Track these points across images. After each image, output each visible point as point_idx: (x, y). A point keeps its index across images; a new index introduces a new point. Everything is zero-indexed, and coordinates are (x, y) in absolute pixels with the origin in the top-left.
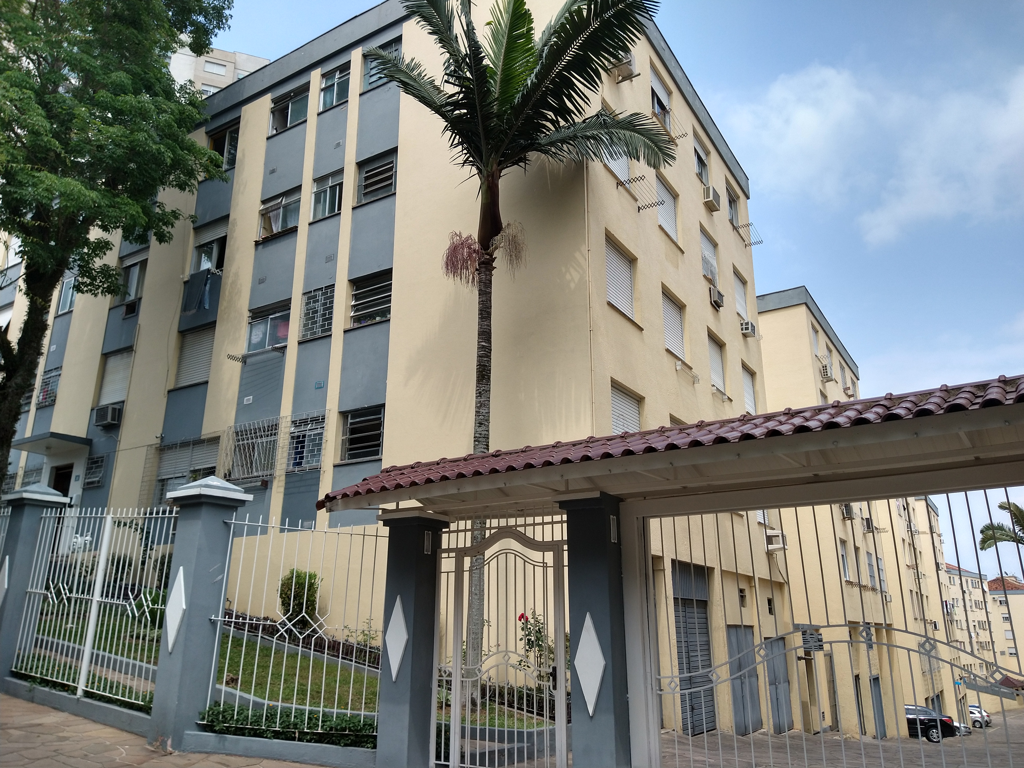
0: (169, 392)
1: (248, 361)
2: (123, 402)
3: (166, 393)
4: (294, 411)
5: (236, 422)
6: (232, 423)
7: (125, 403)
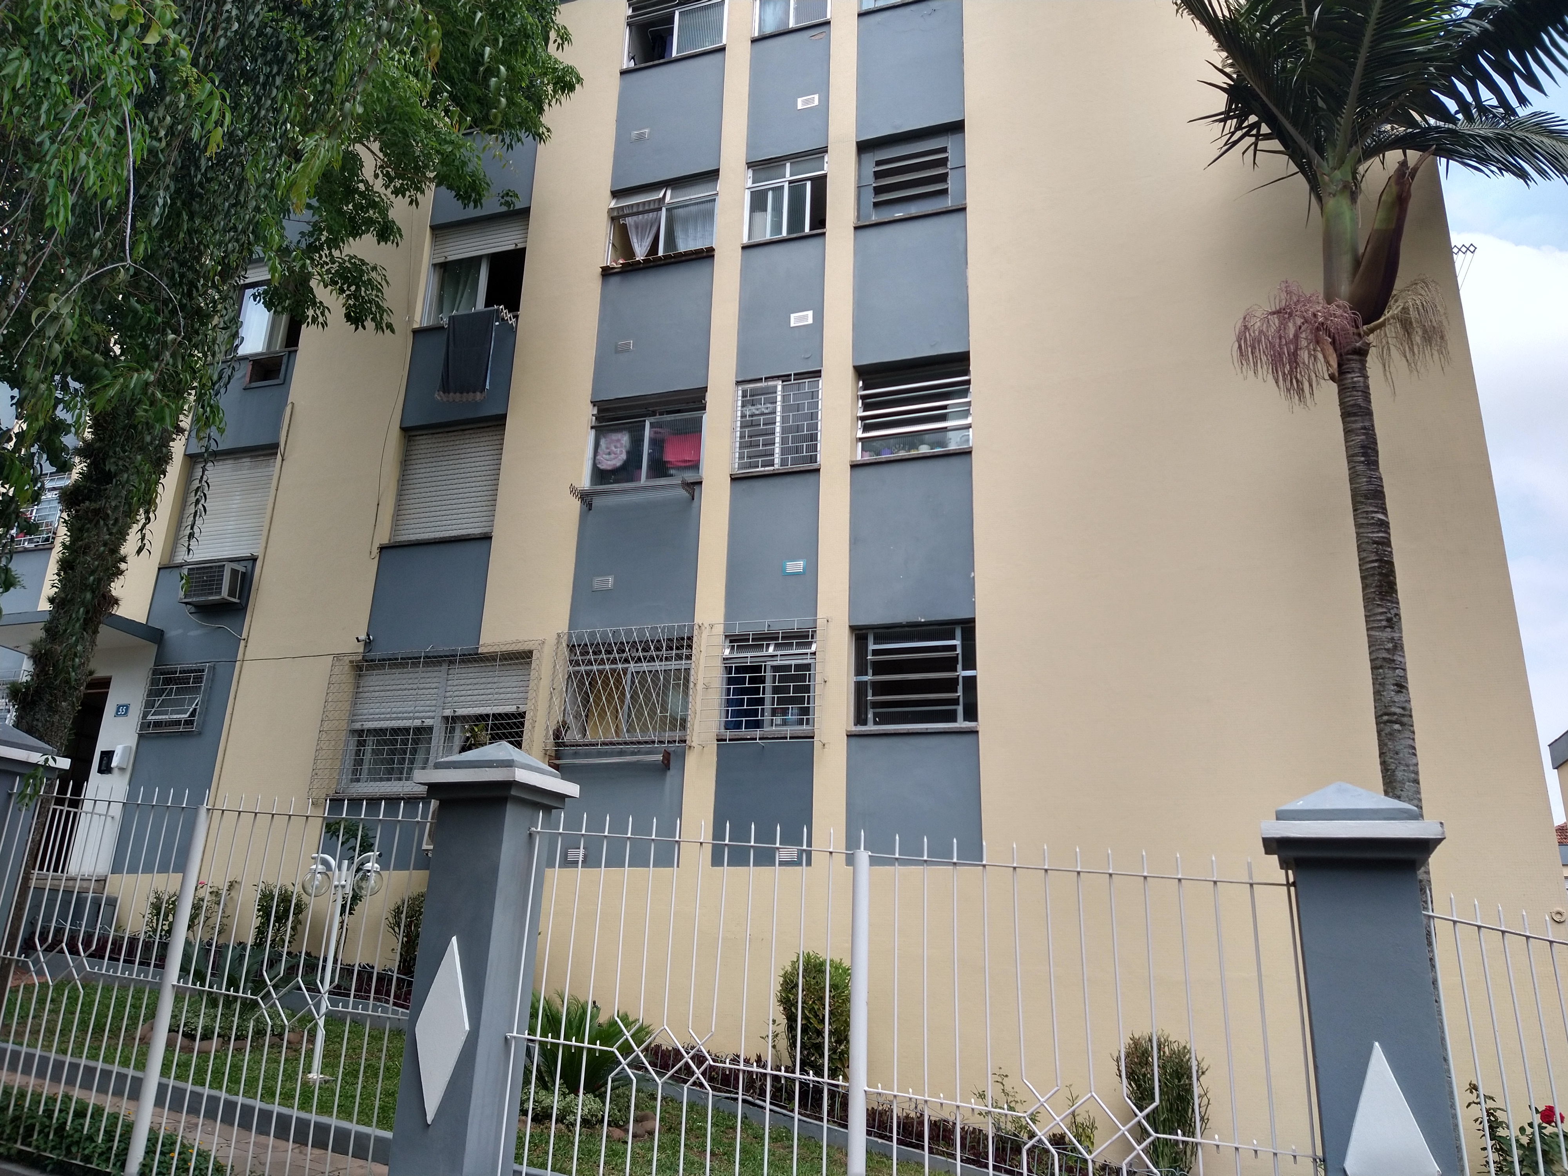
0: (382, 548)
1: (597, 502)
2: (254, 559)
3: (375, 551)
4: (730, 615)
5: (572, 625)
6: (562, 625)
7: (259, 563)
